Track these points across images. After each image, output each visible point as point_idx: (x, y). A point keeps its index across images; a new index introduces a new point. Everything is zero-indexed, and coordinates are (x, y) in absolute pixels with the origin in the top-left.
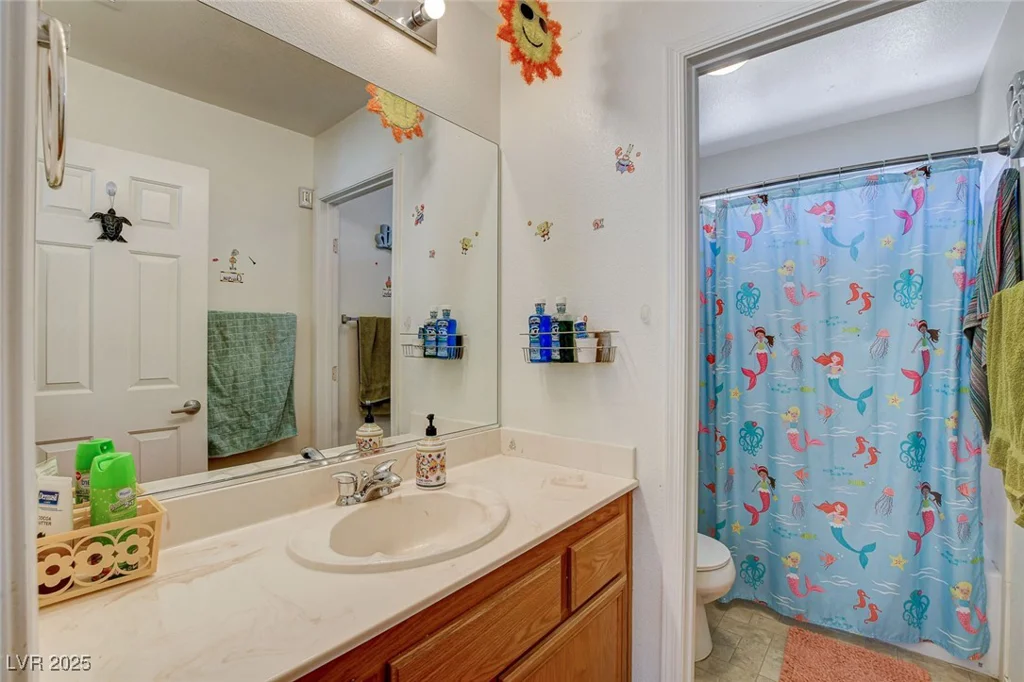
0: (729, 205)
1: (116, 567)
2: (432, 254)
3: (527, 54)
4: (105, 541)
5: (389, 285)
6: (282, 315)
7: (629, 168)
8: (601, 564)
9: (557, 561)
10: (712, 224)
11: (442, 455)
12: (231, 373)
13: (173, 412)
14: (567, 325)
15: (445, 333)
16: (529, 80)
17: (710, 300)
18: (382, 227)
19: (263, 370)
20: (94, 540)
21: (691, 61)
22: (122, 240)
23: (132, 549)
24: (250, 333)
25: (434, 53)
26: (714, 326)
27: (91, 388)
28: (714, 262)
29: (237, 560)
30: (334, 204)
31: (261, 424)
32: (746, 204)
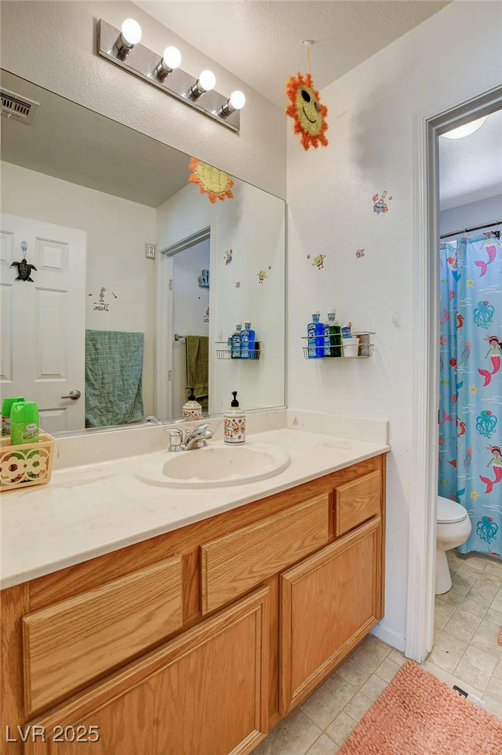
0: (468, 241)
1: (26, 474)
2: (238, 285)
3: (305, 127)
4: (20, 457)
5: (208, 314)
6: (134, 333)
7: (384, 209)
8: (360, 504)
9: (326, 496)
10: (453, 257)
11: (243, 421)
12: (101, 372)
13: (63, 398)
14: (336, 329)
15: (246, 340)
16: (306, 147)
17: (452, 316)
18: (203, 271)
19: (121, 371)
20: (13, 455)
21: (432, 123)
22: (30, 280)
23: (36, 464)
24: (113, 346)
25: (238, 135)
26: (455, 336)
27: (11, 379)
28: (455, 286)
29: (101, 478)
30: (170, 255)
31: (120, 409)
32: (482, 239)
